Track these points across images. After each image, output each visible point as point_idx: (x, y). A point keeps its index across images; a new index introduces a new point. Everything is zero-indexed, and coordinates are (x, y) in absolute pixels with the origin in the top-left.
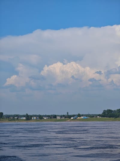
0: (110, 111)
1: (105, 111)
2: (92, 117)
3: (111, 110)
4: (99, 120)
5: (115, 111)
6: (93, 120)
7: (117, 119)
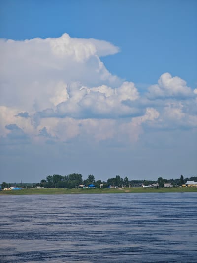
0: (57, 177)
1: (49, 176)
2: (28, 188)
3: (60, 176)
4: (42, 193)
5: (65, 177)
6: (31, 193)
7: (71, 190)
